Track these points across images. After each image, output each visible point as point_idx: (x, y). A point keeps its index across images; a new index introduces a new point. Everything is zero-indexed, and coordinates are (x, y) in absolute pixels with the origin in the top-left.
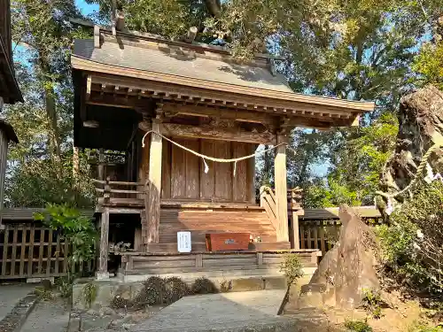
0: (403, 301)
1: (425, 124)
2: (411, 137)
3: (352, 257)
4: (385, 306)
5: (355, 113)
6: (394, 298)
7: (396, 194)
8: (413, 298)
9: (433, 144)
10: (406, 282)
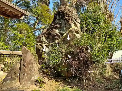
0: (49, 81)
1: (69, 19)
2: (60, 24)
3: (29, 66)
4: (43, 83)
5: (23, 14)
6: (45, 80)
7: (46, 44)
8: (51, 79)
9: (71, 27)
10: (48, 74)
